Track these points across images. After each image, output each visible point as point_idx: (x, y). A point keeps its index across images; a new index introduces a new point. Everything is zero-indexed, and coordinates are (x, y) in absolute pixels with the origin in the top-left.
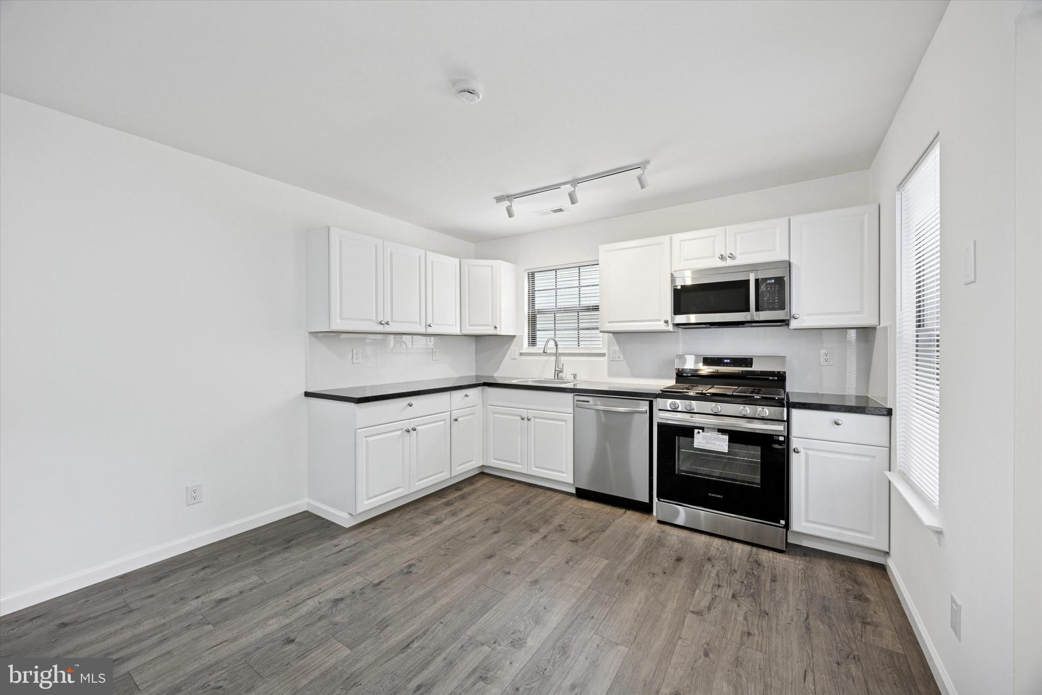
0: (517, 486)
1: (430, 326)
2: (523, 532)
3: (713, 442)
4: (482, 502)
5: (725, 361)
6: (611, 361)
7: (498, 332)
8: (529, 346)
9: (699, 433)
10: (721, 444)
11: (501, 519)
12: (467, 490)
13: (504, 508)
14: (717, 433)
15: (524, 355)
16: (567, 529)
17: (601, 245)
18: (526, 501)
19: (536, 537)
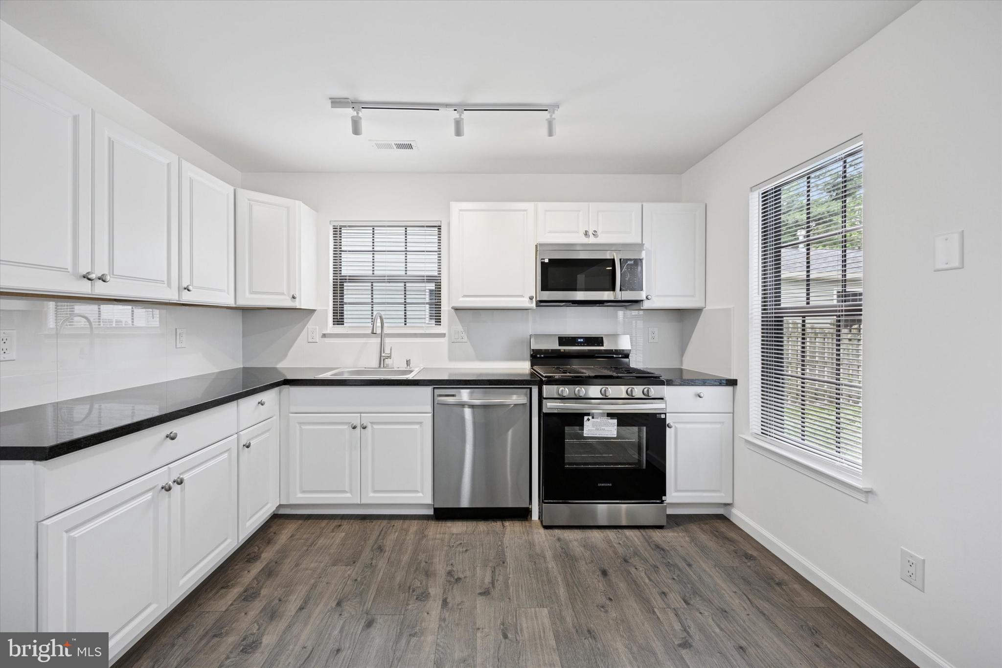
0: (346, 525)
1: (189, 290)
2: (410, 607)
3: (603, 428)
4: (309, 572)
5: (579, 340)
6: (452, 342)
7: (297, 304)
8: (334, 324)
9: (588, 420)
10: (609, 429)
11: (361, 594)
12: (268, 555)
13: (352, 572)
14: (606, 418)
15: (328, 337)
16: (461, 576)
17: (453, 202)
18: (376, 546)
19: (434, 607)
